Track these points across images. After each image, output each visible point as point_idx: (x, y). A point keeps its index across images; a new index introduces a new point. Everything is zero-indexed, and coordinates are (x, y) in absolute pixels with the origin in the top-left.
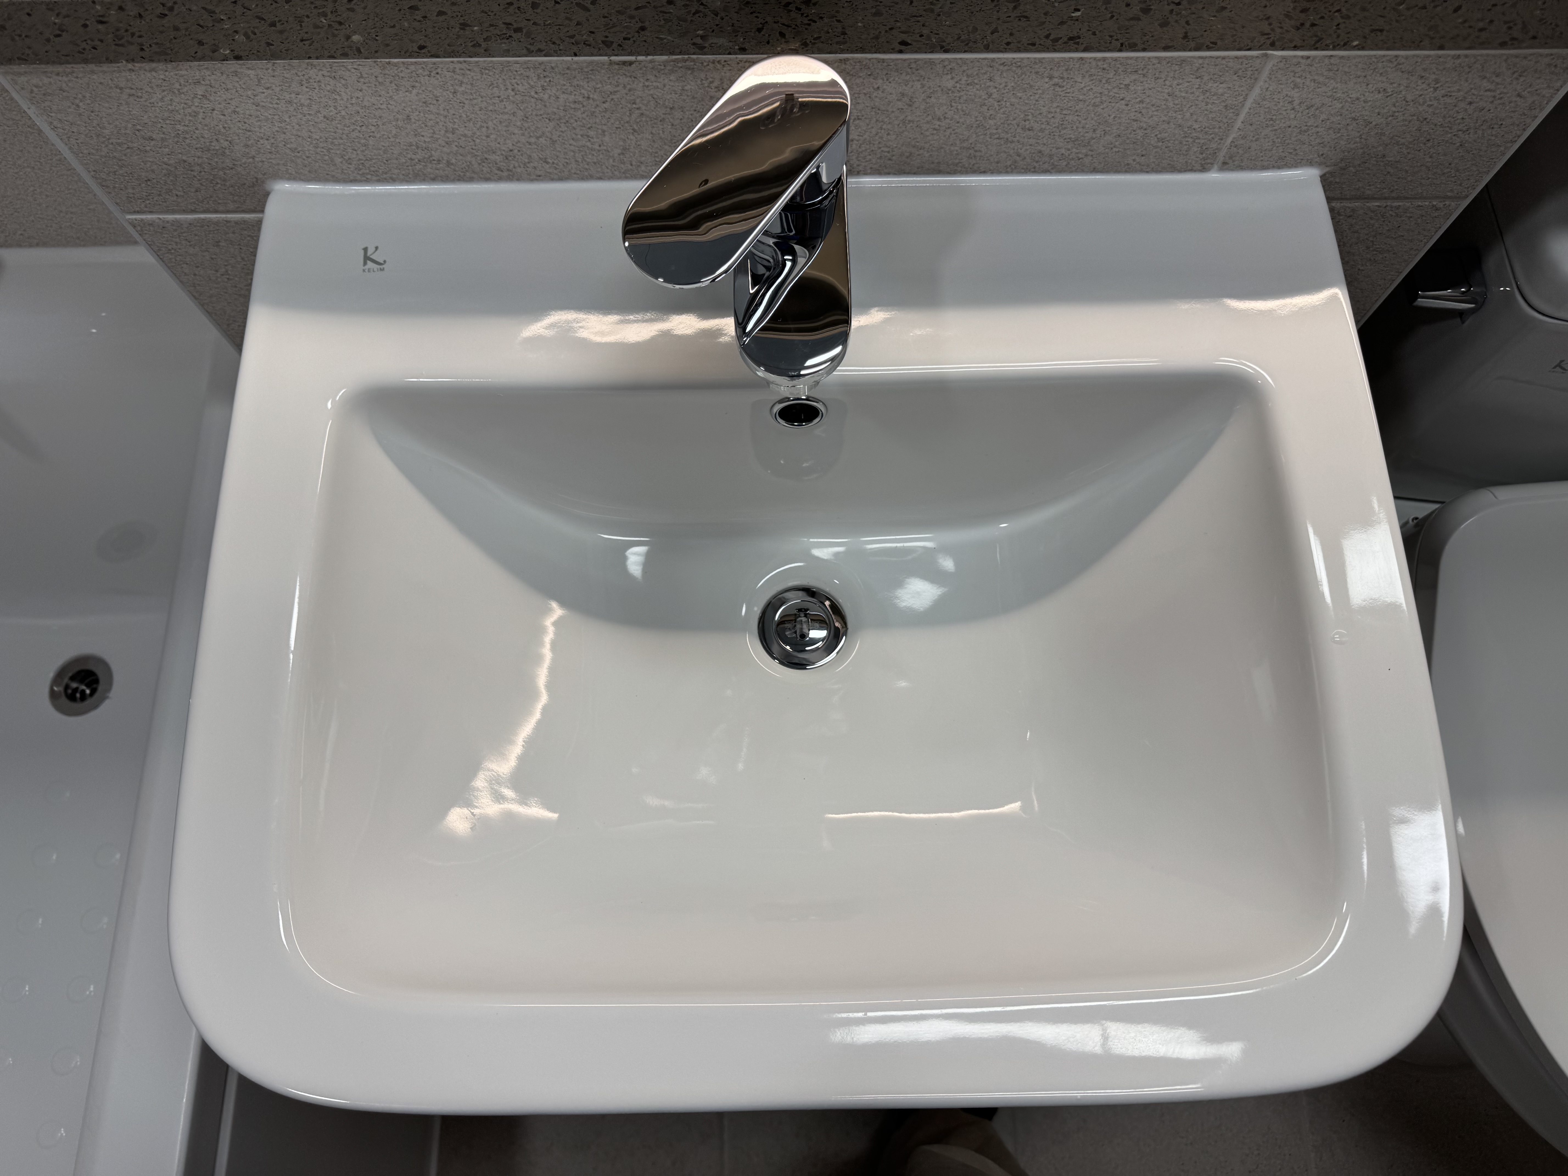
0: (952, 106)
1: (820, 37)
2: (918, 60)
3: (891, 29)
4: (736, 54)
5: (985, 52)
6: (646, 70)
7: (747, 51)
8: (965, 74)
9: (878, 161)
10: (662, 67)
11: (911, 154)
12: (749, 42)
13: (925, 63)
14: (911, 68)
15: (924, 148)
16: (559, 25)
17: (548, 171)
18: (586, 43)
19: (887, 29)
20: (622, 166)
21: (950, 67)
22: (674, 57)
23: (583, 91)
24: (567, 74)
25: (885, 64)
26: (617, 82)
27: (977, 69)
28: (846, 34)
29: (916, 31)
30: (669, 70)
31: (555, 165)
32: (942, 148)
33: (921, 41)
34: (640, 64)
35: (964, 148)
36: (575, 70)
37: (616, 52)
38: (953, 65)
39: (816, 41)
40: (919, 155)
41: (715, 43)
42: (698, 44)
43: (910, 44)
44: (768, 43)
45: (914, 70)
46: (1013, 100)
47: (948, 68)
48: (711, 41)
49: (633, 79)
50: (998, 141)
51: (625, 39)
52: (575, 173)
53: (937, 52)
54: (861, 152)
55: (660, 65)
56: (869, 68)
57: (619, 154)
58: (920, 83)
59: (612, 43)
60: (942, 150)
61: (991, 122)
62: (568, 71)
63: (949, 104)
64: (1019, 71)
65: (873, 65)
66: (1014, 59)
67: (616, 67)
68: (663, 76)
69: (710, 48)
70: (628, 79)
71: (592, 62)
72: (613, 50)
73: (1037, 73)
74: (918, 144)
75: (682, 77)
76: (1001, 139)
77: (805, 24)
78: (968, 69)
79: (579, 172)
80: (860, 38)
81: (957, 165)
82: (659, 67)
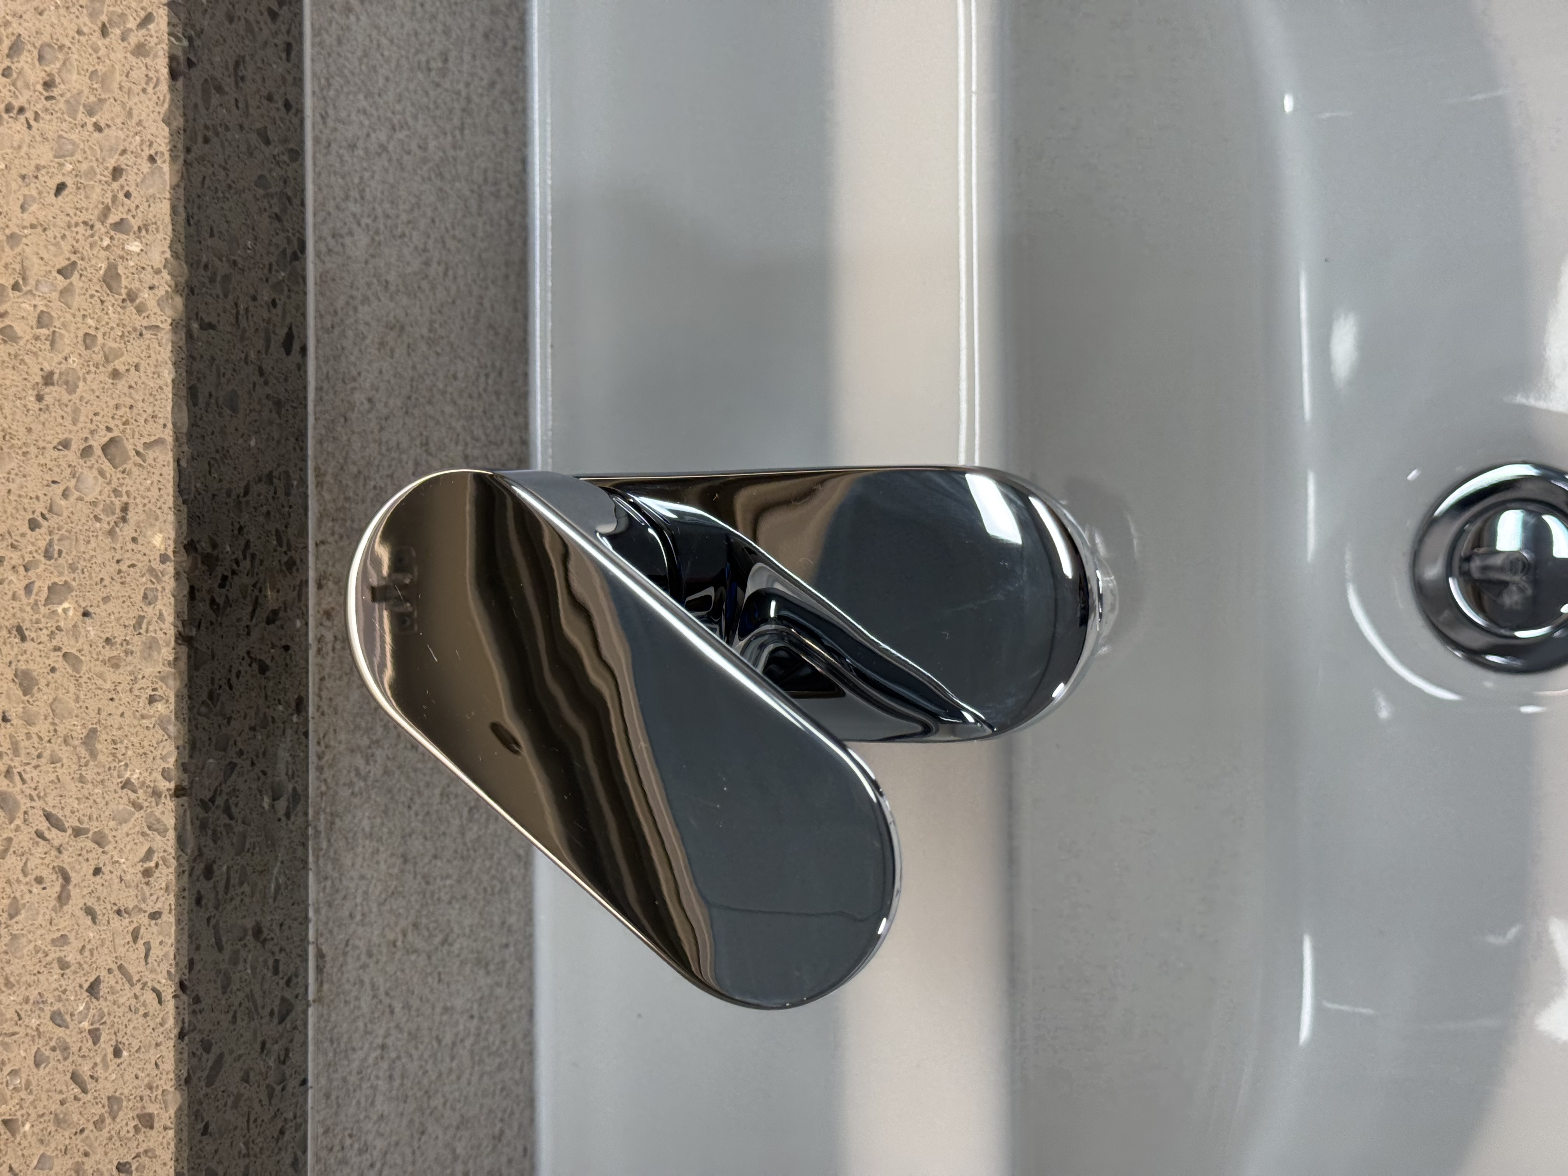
0: (403, 235)
1: (277, 530)
2: (317, 310)
3: (261, 372)
4: (306, 721)
5: (303, 159)
6: (334, 922)
7: (302, 694)
8: (343, 205)
9: (502, 398)
10: (329, 883)
11: (491, 326)
12: (285, 690)
13: (322, 294)
14: (333, 327)
15: (481, 297)
16: (248, 1121)
17: (516, 1129)
18: (282, 1058)
19: (262, 379)
20: (508, 966)
21: (329, 239)
22: (311, 859)
23: (371, 1060)
24: (337, 1098)
25: (326, 386)
26: (355, 984)
27: (333, 178)
28: (271, 472)
29: (266, 315)
30: (334, 869)
31: (506, 1116)
32: (480, 257)
33: (285, 304)
34: (322, 935)
35: (480, 207)
36: (330, 1080)
37: (301, 991)
38: (326, 231)
39: (285, 542)
40: (493, 309)
41: (287, 768)
42: (288, 807)
43: (290, 329)
44: (286, 648)
45: (337, 320)
46: (390, 96)
47: (331, 242)
48: (283, 777)
49: (350, 948)
50: (467, 132)
51: (276, 972)
52: (521, 1071)
53: (304, 269)
54: (487, 435)
55: (325, 888)
56: (333, 421)
57: (488, 973)
58: (360, 308)
59: (283, 1000)
60: (484, 256)
61: (432, 144)
62: (333, 1097)
63: (399, 242)
64: (337, 81)
65: (327, 411)
66: (314, 93)
67: (326, 987)
68: (345, 882)
69: (296, 779)
70: (350, 960)
71: (318, 1043)
72: (297, 996)
73: (339, 42)
74: (473, 311)
75: (347, 839)
76: (462, 124)
77: (252, 566)
78: (334, 198)
79: (519, 1063)
80: (279, 442)
81: (511, 224)
82: (328, 891)
